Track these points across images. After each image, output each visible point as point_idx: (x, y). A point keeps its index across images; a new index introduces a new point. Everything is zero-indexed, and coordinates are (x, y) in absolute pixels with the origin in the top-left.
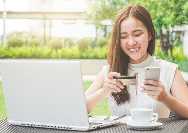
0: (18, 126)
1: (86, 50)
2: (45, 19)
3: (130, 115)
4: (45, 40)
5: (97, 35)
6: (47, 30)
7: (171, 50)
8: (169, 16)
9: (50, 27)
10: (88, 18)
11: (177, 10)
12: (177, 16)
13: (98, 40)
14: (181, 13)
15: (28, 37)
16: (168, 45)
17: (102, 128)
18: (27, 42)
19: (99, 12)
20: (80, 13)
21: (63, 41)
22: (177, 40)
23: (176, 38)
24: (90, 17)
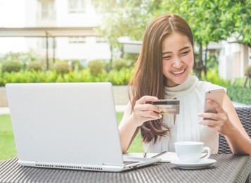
0: (32, 167)
1: (99, 75)
2: (47, 37)
3: (175, 152)
4: (48, 64)
5: (112, 56)
6: (51, 50)
7: (205, 73)
8: (204, 29)
9: (54, 47)
10: (102, 34)
11: (213, 21)
12: (213, 29)
13: (114, 61)
14: (218, 26)
15: (27, 59)
16: (201, 66)
17: (139, 168)
18: (25, 65)
19: (116, 27)
20: (91, 29)
21: (70, 63)
22: (213, 59)
23: (211, 57)
24: (104, 32)
